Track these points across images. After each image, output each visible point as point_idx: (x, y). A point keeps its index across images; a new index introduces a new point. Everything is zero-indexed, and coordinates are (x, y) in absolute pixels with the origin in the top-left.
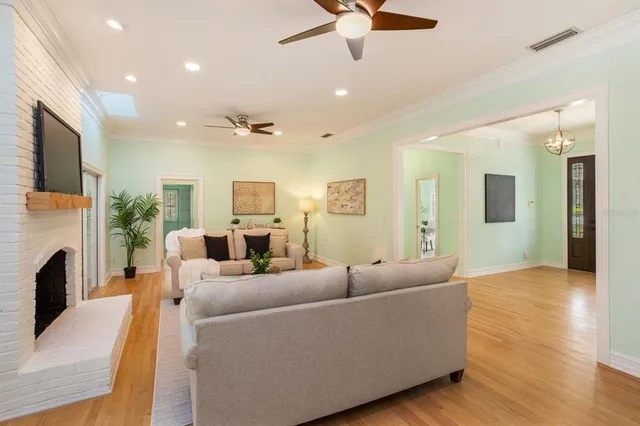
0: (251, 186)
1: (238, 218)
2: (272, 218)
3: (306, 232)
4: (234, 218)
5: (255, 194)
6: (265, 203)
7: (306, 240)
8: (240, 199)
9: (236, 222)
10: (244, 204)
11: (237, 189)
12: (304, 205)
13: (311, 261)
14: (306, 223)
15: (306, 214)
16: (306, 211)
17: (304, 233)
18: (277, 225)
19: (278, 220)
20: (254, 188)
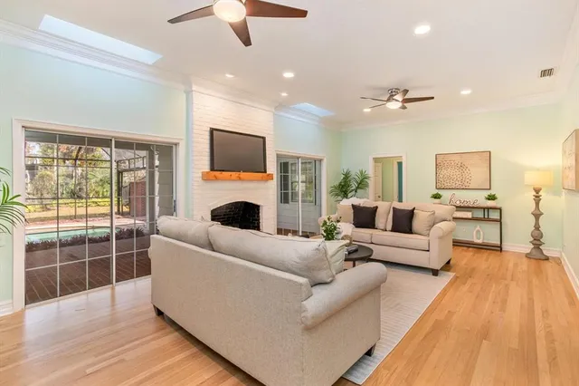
0: (457, 159)
1: (441, 192)
2: (486, 193)
3: (537, 215)
4: (435, 192)
5: (462, 166)
6: (477, 174)
7: (537, 227)
8: (444, 172)
9: (437, 196)
10: (449, 178)
11: (440, 162)
12: (532, 179)
13: (547, 259)
14: (537, 199)
15: (537, 191)
16: (537, 186)
17: (533, 218)
18: (490, 203)
19: (492, 198)
20: (462, 160)
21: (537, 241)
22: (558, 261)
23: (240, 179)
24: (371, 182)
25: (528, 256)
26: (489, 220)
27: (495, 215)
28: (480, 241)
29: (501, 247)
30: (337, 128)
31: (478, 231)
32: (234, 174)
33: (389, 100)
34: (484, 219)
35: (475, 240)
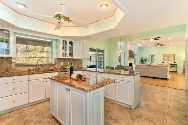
1: (164, 62)
4: (163, 62)
6: (172, 58)
7: (184, 68)
8: (165, 58)
11: (164, 56)
12: (183, 59)
14: (184, 63)
16: (184, 61)
17: (183, 66)
18: (175, 64)
19: (175, 63)
20: (168, 55)
21: (184, 70)
24: (148, 60)
25: (182, 73)
27: (175, 66)
29: (177, 72)
30: (140, 49)
31: (172, 69)
33: (157, 45)
34: (173, 67)
35: (172, 71)
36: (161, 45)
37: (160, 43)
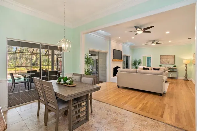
1: (162, 65)
2: (173, 65)
3: (186, 70)
4: (160, 65)
5: (167, 58)
6: (171, 61)
7: (186, 73)
8: (162, 60)
9: (161, 66)
10: (164, 61)
11: (161, 57)
12: (185, 62)
13: (188, 80)
14: (186, 67)
15: (186, 65)
16: (186, 64)
17: (185, 71)
18: (174, 68)
19: (175, 66)
20: (167, 57)
21: (186, 76)
22: (191, 81)
23: (118, 61)
24: (142, 62)
25: (184, 80)
26: (174, 72)
27: (175, 70)
28: (172, 77)
29: (177, 78)
30: (133, 49)
31: (171, 75)
32: (118, 60)
33: (152, 43)
34: (173, 71)
35: (171, 77)
36: (157, 43)
37: (156, 40)
